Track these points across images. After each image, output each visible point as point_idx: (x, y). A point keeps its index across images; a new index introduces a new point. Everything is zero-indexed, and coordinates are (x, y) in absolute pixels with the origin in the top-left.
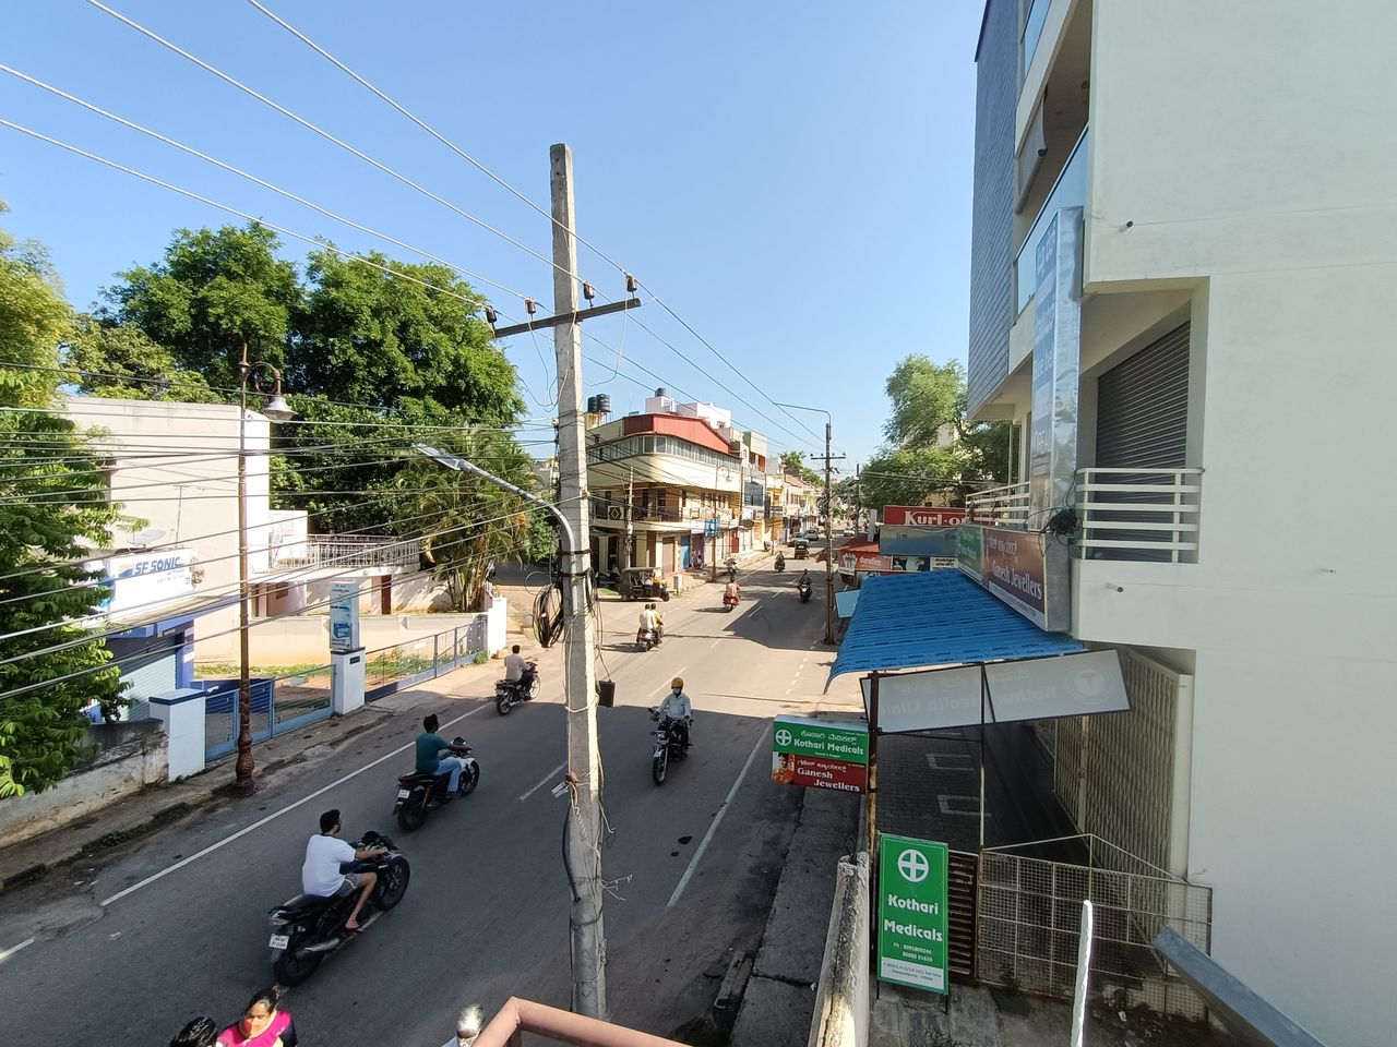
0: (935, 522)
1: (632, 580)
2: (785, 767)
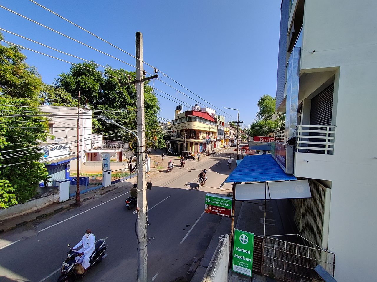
0: (268, 141)
1: (186, 154)
2: (208, 208)
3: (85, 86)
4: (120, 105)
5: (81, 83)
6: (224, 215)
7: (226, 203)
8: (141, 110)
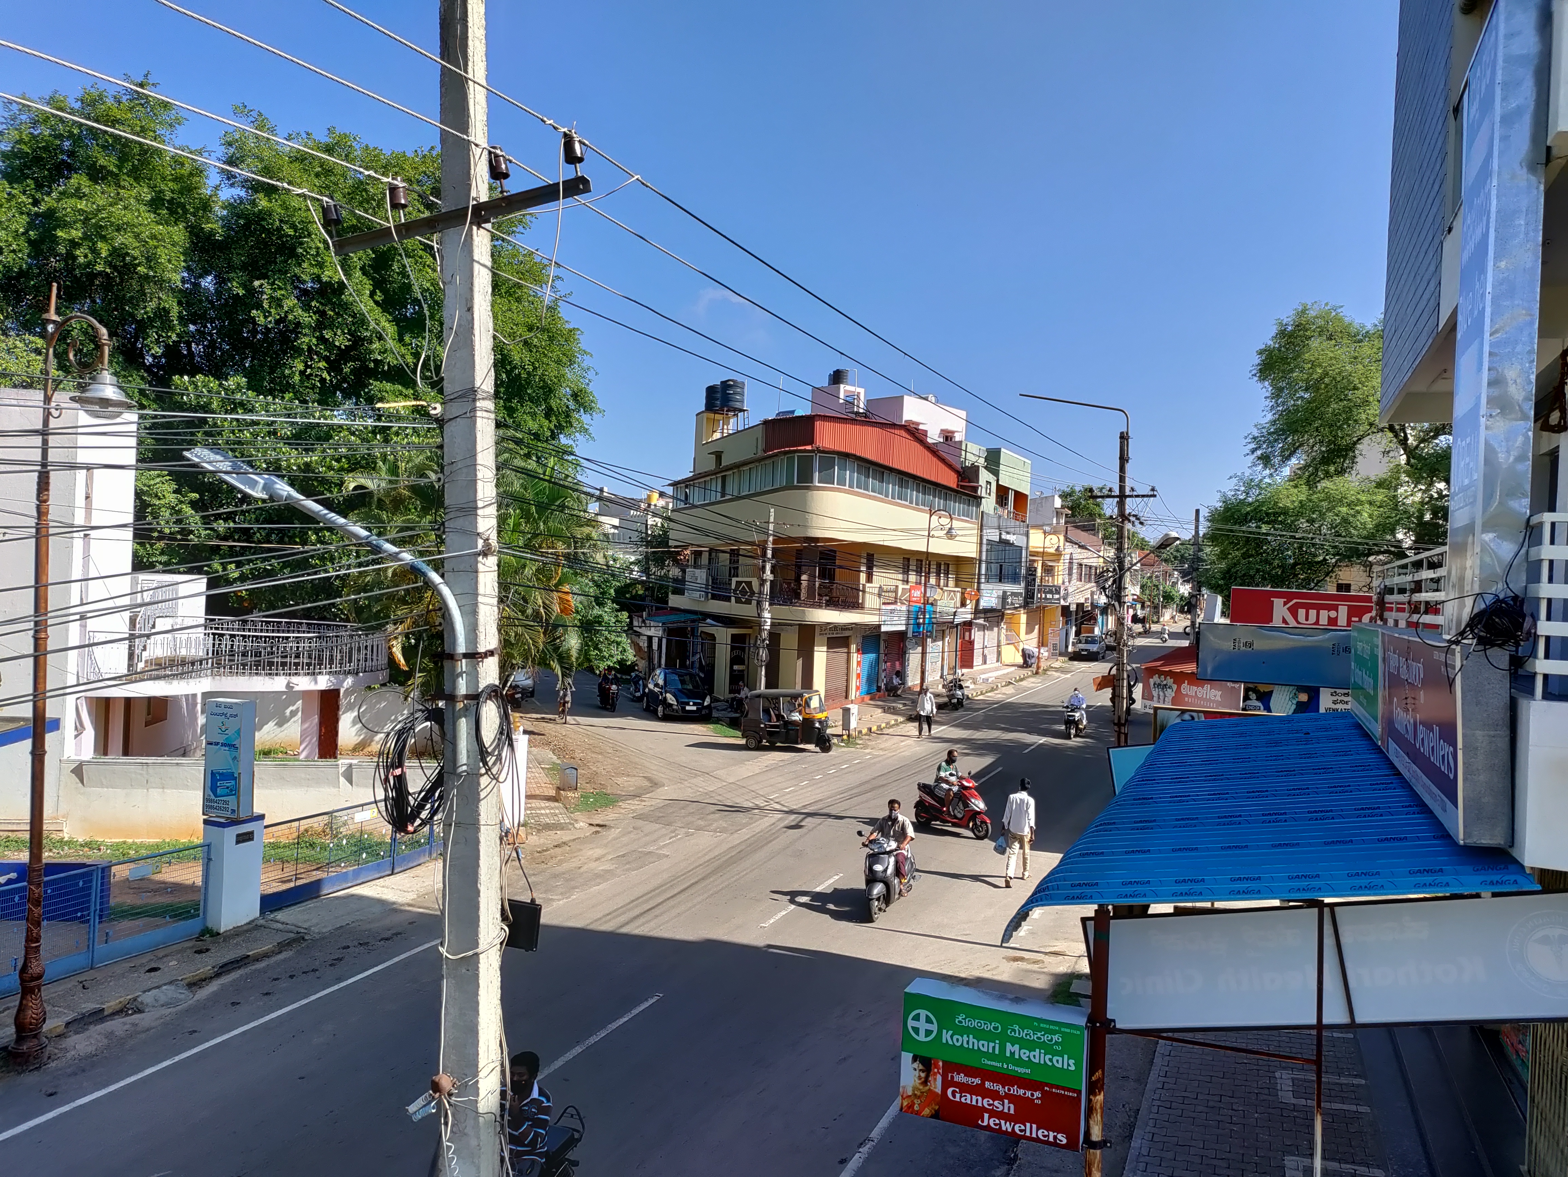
3: (94, 251)
4: (325, 375)
5: (65, 225)
6: (1031, 1130)
7: (1048, 1048)
8: (474, 410)
